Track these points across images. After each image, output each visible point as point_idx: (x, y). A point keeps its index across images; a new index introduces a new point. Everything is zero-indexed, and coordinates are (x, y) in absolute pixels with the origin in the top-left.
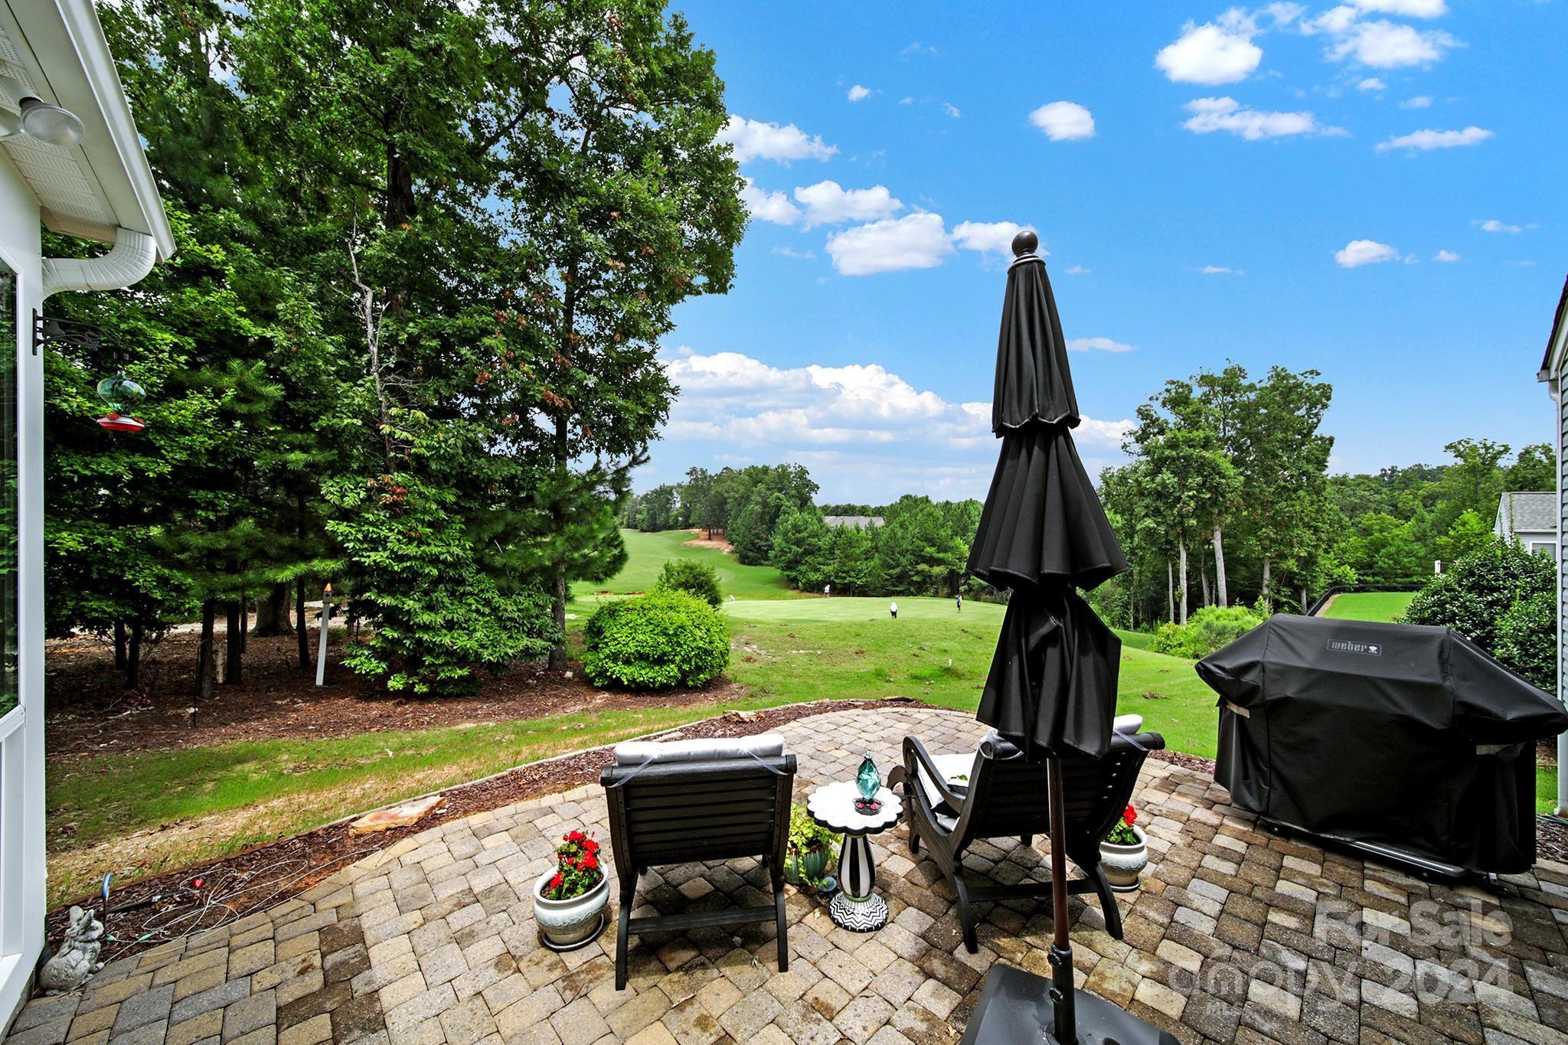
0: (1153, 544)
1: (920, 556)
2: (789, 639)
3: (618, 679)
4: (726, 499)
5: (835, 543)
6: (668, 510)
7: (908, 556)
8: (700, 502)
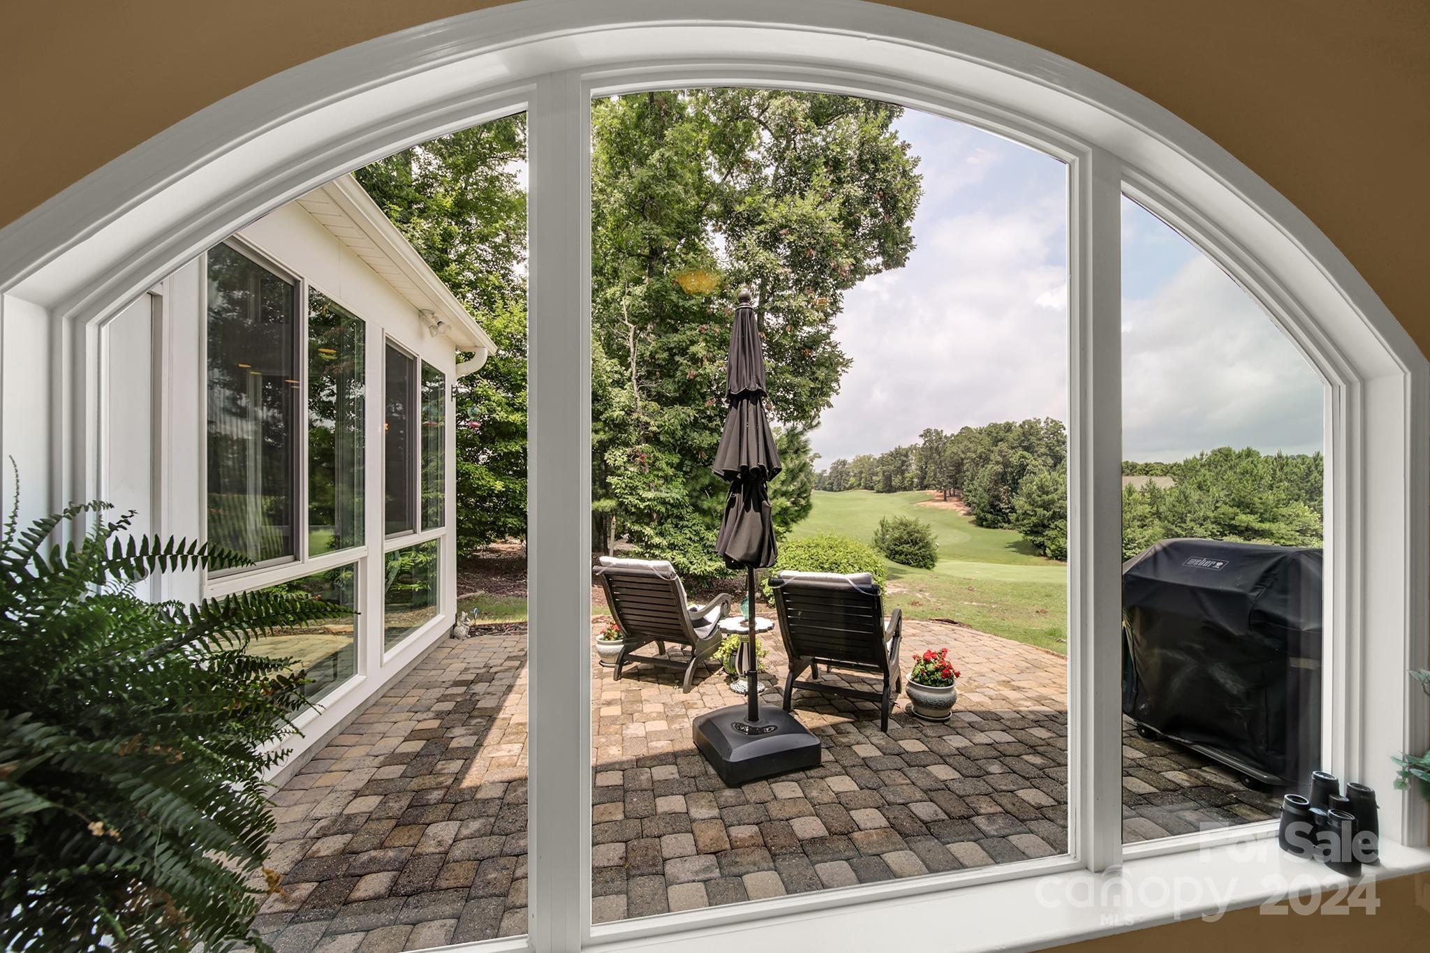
2: (966, 591)
4: (962, 459)
6: (904, 472)
8: (935, 463)
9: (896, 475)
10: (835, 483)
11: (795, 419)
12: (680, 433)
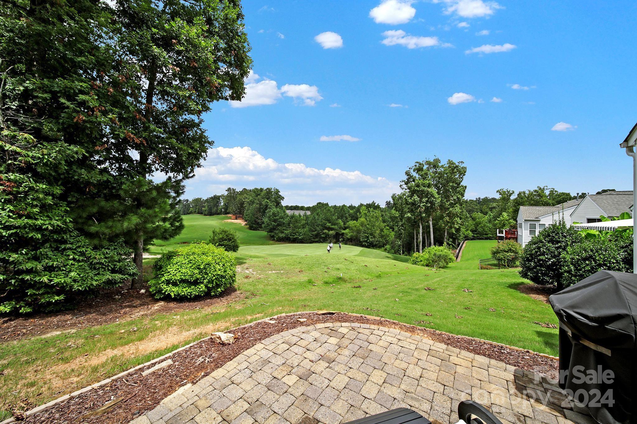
0: (409, 222)
1: (325, 227)
2: (268, 266)
3: (169, 294)
4: (244, 202)
5: (290, 221)
6: (217, 206)
7: (320, 227)
8: (232, 203)
9: (214, 207)
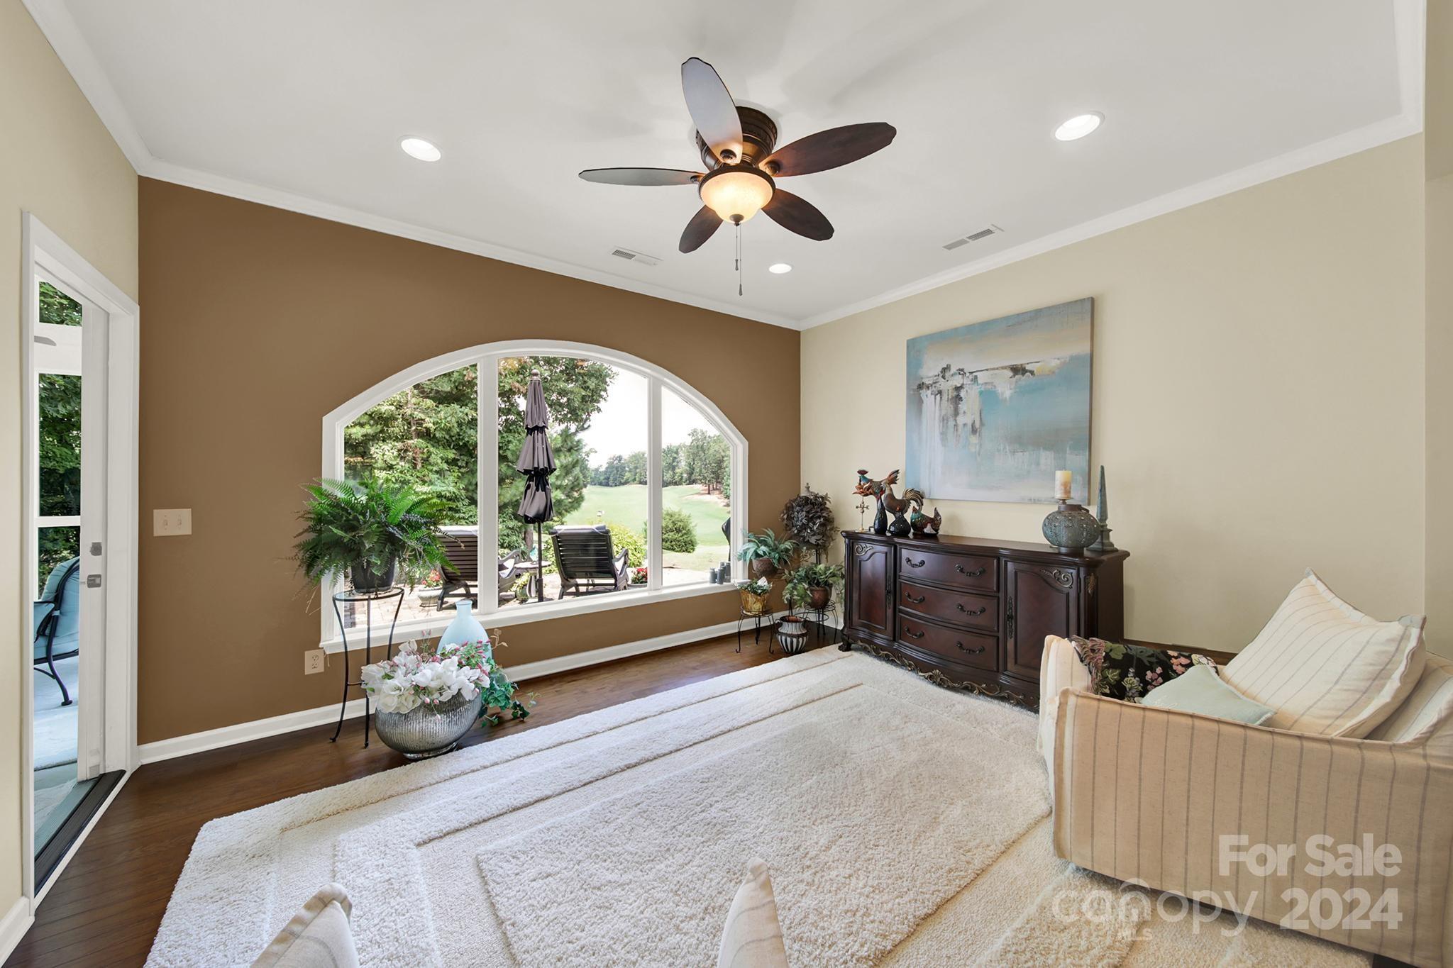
4: (723, 457)
6: (675, 468)
8: (701, 460)
9: (668, 470)
10: (611, 478)
11: (570, 420)
12: (456, 430)
